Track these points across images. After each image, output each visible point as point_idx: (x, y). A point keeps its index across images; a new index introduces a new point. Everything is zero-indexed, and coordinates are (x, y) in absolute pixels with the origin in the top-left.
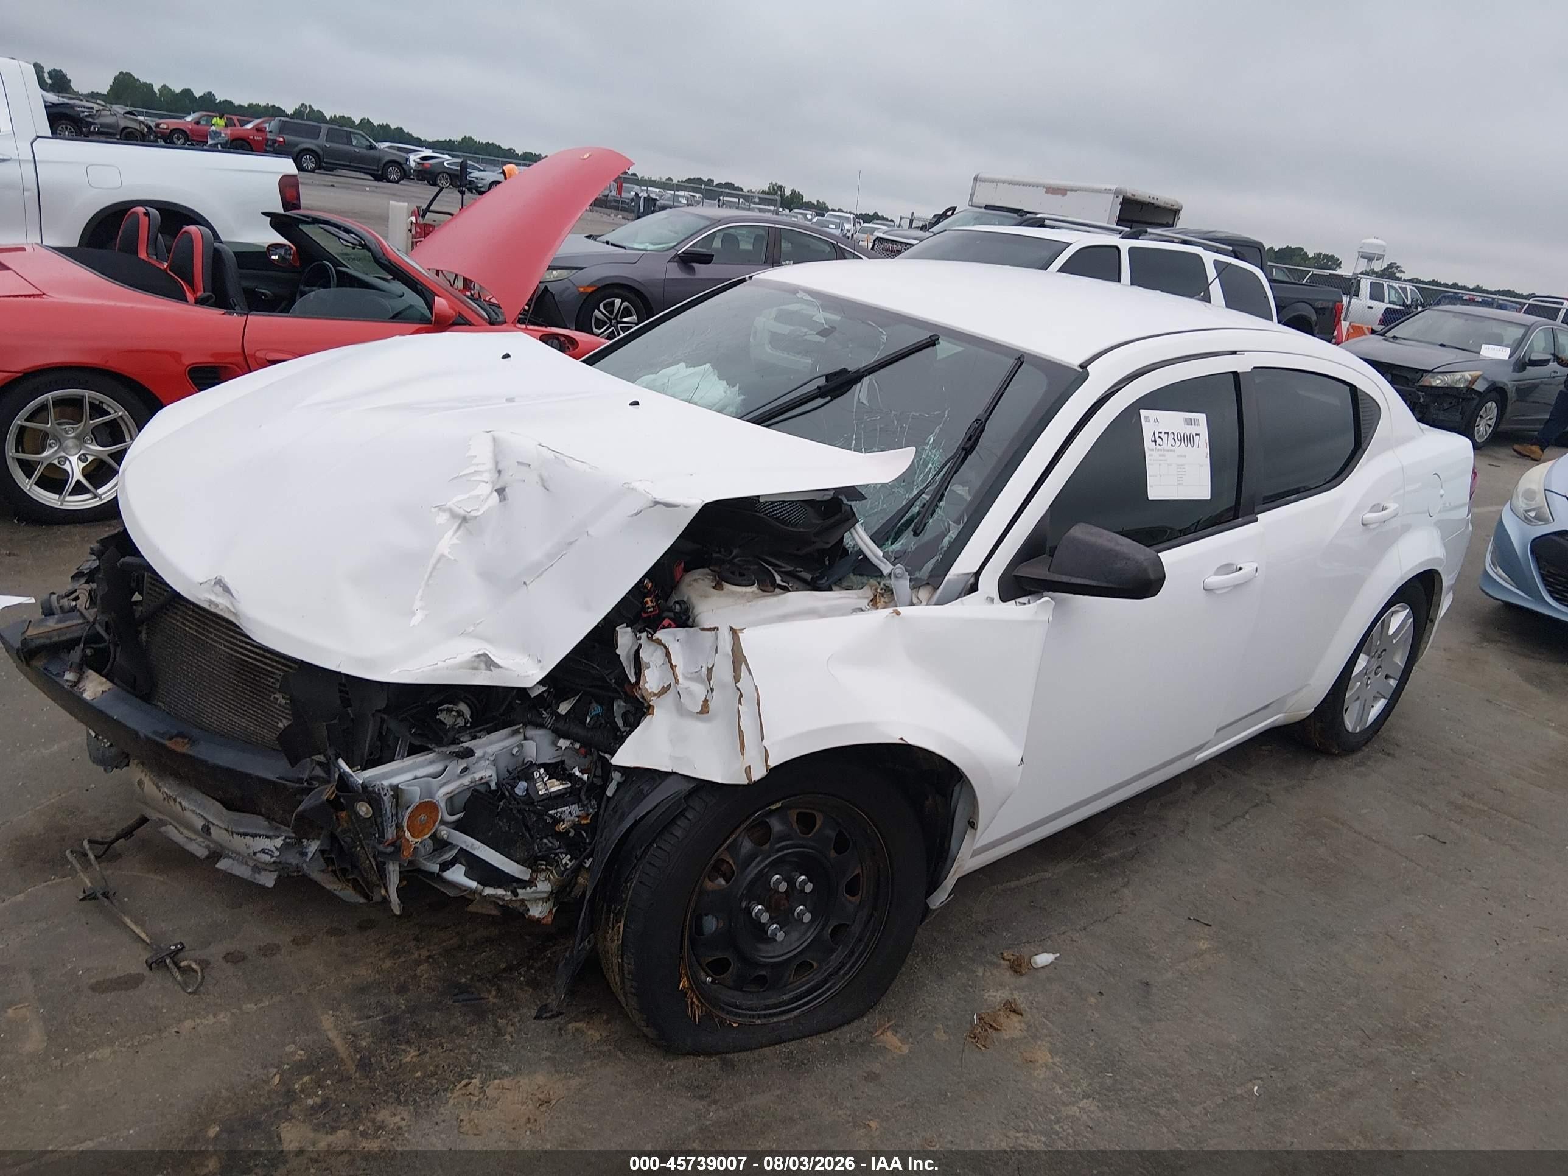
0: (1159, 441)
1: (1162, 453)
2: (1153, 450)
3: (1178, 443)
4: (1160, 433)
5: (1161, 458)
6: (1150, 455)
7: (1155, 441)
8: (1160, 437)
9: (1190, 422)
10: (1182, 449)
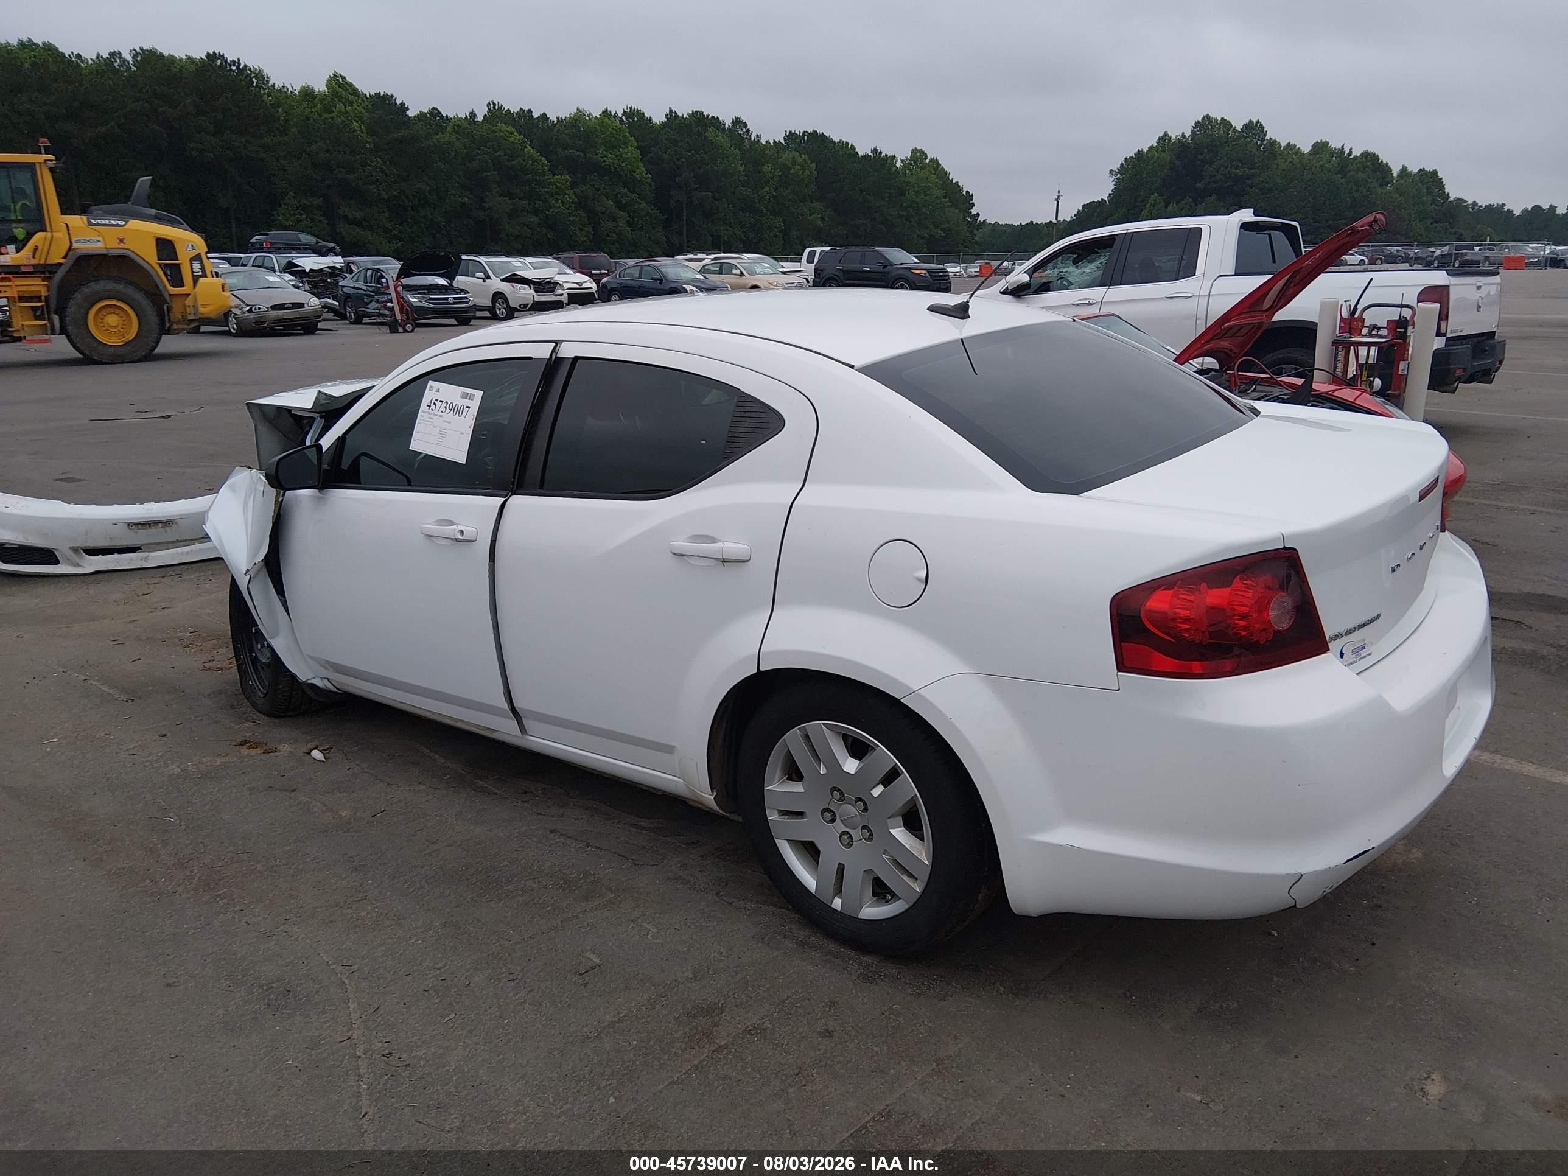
0: (433, 406)
1: (430, 416)
2: (425, 412)
3: (448, 410)
4: (437, 400)
5: (430, 420)
6: (422, 416)
7: (429, 406)
8: (435, 404)
9: (465, 396)
10: (449, 416)
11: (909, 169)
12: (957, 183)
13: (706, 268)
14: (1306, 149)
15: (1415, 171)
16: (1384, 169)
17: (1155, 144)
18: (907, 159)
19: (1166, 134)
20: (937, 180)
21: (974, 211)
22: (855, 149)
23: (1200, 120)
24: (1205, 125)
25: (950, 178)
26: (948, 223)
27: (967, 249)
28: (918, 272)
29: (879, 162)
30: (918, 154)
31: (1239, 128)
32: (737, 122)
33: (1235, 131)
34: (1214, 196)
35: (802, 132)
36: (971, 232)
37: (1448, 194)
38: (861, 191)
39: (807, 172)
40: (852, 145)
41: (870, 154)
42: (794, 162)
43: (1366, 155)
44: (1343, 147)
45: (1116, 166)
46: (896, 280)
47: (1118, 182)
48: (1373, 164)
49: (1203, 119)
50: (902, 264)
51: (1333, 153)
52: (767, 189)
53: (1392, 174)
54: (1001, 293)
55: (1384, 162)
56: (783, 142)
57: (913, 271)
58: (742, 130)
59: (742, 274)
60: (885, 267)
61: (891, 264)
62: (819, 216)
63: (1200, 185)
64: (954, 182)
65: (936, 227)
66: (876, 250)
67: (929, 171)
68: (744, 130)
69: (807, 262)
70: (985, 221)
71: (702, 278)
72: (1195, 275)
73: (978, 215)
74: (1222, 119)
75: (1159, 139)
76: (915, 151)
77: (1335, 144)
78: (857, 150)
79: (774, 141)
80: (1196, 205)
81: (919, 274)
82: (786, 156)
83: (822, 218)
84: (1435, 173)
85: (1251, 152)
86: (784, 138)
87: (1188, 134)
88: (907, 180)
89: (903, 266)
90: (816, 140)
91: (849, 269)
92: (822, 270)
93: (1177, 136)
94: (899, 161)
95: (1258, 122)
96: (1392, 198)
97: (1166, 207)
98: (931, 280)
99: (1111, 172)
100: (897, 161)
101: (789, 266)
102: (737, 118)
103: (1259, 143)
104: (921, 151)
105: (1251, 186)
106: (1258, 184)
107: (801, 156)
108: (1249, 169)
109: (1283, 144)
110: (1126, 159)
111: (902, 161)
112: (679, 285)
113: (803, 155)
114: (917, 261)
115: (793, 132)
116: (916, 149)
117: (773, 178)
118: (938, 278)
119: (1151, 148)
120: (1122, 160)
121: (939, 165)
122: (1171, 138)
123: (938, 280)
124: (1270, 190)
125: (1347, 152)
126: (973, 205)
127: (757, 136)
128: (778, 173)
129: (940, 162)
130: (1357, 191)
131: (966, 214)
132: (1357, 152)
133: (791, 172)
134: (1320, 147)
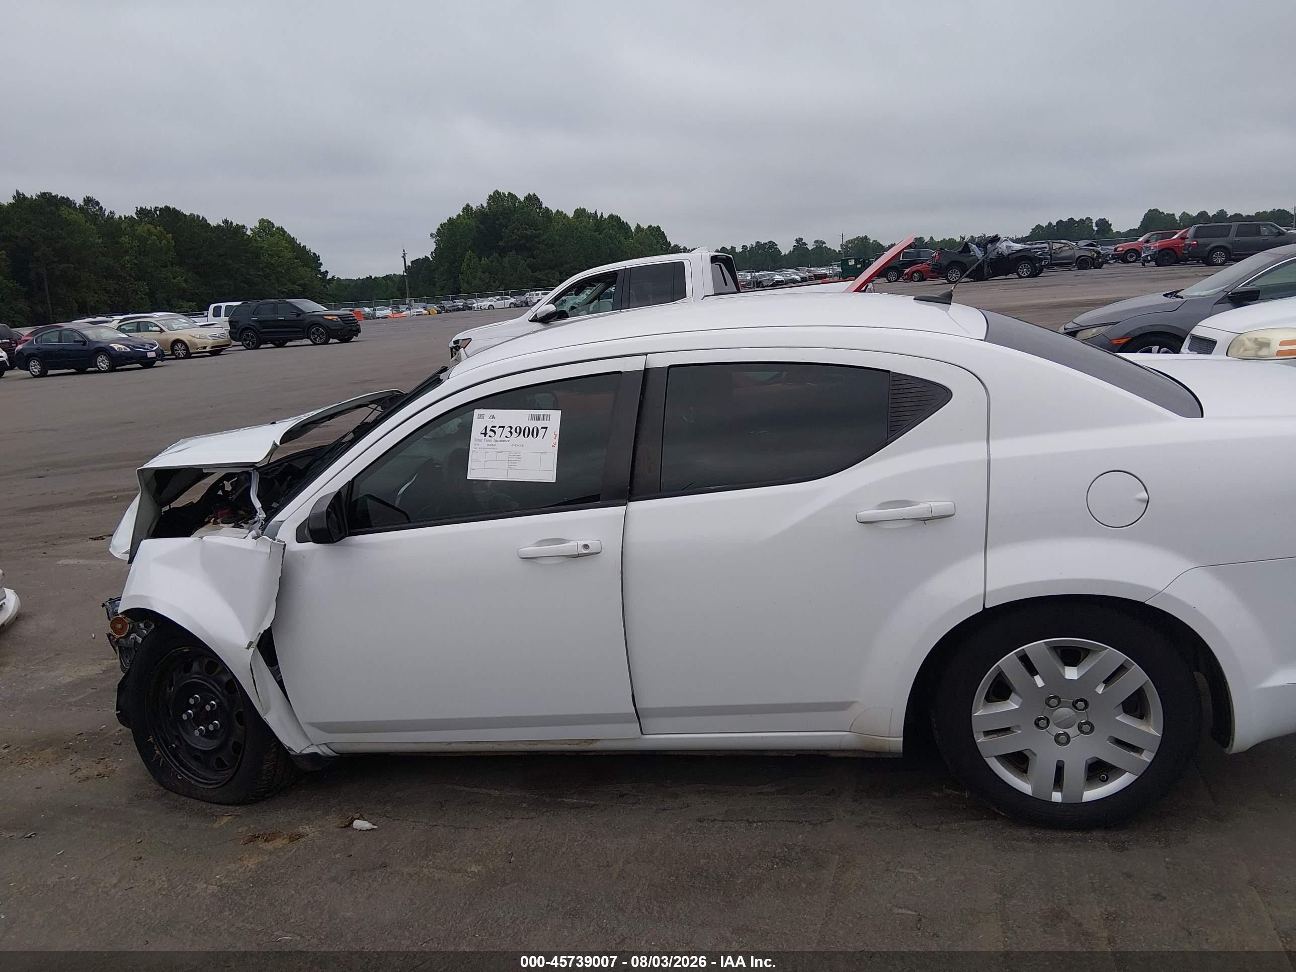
3: (515, 434)
4: (494, 426)
9: (537, 418)
10: (520, 439)
11: (260, 237)
12: (304, 247)
13: (122, 327)
14: (571, 214)
15: (646, 227)
16: (624, 227)
17: (461, 213)
18: (256, 228)
19: (468, 205)
20: (286, 245)
21: (323, 269)
22: (206, 221)
23: (492, 194)
24: (496, 197)
25: (298, 243)
26: (303, 279)
27: (323, 300)
28: (330, 318)
29: (230, 231)
30: (266, 224)
31: (522, 199)
32: (88, 200)
33: (520, 202)
34: (514, 252)
35: (153, 207)
36: (325, 286)
37: (670, 242)
38: (220, 256)
39: (164, 242)
40: (203, 218)
41: (222, 225)
42: (150, 233)
43: (611, 217)
44: (596, 212)
45: (434, 232)
46: (311, 325)
47: (438, 243)
48: (618, 224)
49: (494, 193)
50: (314, 312)
51: (589, 216)
52: (127, 258)
53: (631, 231)
54: (530, 321)
55: (625, 222)
56: (135, 217)
57: (325, 317)
58: (95, 208)
59: (162, 331)
60: (298, 315)
61: (304, 313)
62: (183, 279)
63: (501, 243)
64: (302, 245)
65: (293, 283)
66: (287, 302)
67: (279, 238)
68: (97, 208)
69: (214, 316)
70: (333, 277)
71: (126, 336)
72: (686, 297)
73: (327, 272)
74: (509, 193)
75: (463, 209)
76: (262, 221)
77: (590, 210)
78: (208, 222)
79: (125, 216)
80: (502, 258)
81: (331, 320)
82: (141, 229)
83: (186, 280)
84: (659, 228)
85: (534, 217)
86: (136, 213)
87: (485, 205)
88: (260, 245)
89: (315, 313)
90: (169, 216)
91: (262, 319)
92: (236, 322)
93: (477, 207)
94: (249, 230)
95: (534, 195)
96: (635, 247)
97: (480, 261)
98: (341, 323)
99: (432, 235)
100: (247, 230)
101: (200, 321)
102: (88, 198)
103: (538, 211)
104: (268, 222)
105: (539, 243)
106: (544, 241)
107: (156, 229)
108: (535, 230)
109: (554, 211)
110: (441, 225)
111: (252, 230)
112: (106, 344)
113: (158, 227)
114: (326, 309)
115: (144, 207)
116: (262, 219)
117: (131, 248)
118: (347, 322)
119: (459, 216)
120: (438, 226)
121: (285, 232)
122: (472, 208)
123: (350, 324)
124: (553, 245)
125: (599, 215)
126: (321, 264)
127: (111, 212)
128: (136, 243)
129: (286, 230)
130: (612, 243)
131: (317, 272)
132: (606, 216)
133: (149, 242)
134: (580, 213)
